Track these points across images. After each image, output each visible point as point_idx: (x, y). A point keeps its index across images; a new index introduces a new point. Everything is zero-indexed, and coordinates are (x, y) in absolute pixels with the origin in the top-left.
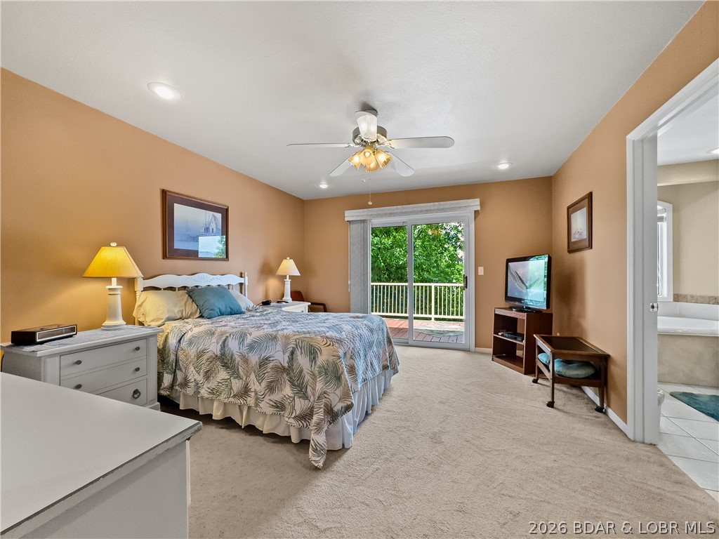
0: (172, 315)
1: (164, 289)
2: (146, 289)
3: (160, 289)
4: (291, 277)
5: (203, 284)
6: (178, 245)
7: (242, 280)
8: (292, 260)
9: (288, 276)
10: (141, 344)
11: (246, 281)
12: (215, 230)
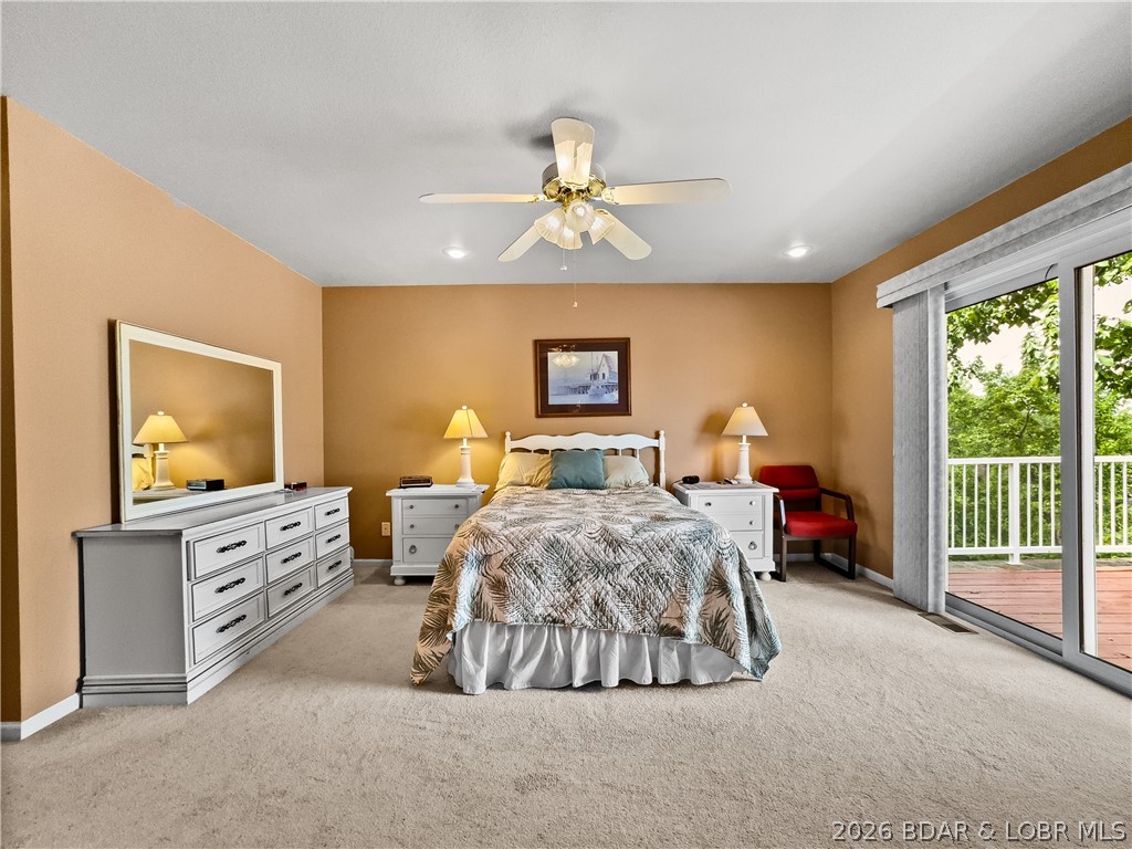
0: (519, 480)
1: (535, 451)
2: (513, 450)
3: (530, 451)
4: (750, 439)
5: (586, 447)
6: (553, 400)
7: (655, 443)
8: (752, 408)
9: (744, 437)
10: (461, 502)
11: (662, 444)
12: (607, 375)
